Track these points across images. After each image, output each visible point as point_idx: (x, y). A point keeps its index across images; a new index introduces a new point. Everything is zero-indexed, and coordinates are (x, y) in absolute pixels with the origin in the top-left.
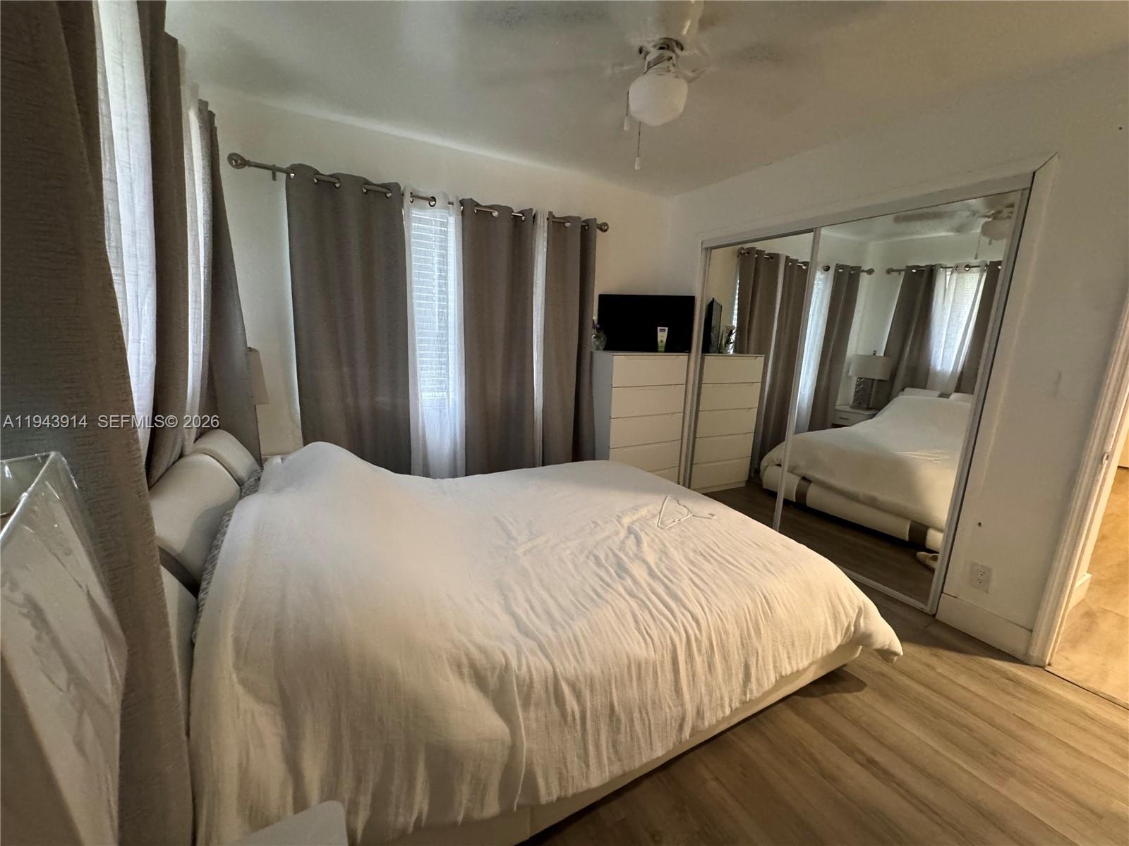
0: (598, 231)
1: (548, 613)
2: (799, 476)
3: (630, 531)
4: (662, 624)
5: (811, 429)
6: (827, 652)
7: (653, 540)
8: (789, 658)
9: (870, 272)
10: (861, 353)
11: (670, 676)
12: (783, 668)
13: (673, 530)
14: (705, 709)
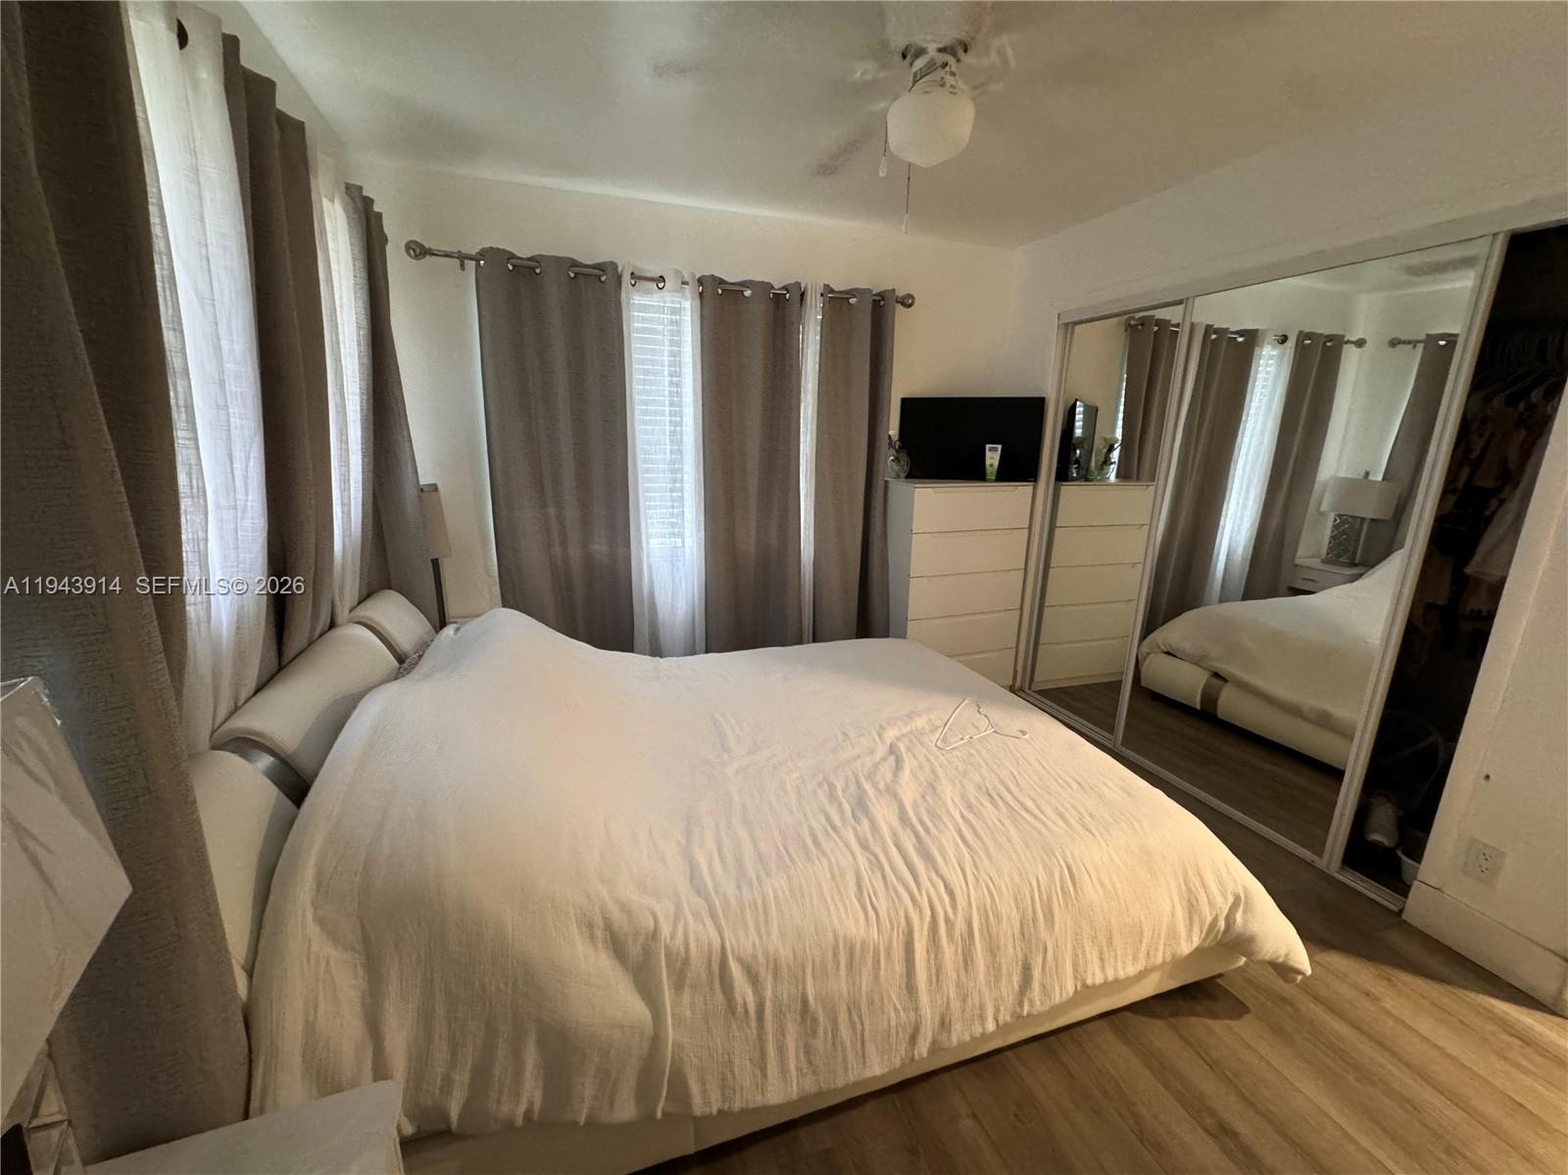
0: (899, 307)
1: (740, 862)
2: (1207, 669)
3: (892, 750)
4: (897, 893)
5: (1248, 595)
6: (1173, 958)
7: (921, 766)
8: (1102, 960)
9: (1360, 343)
10: (1342, 474)
11: (899, 967)
12: (1089, 973)
13: (957, 752)
14: (953, 1019)
